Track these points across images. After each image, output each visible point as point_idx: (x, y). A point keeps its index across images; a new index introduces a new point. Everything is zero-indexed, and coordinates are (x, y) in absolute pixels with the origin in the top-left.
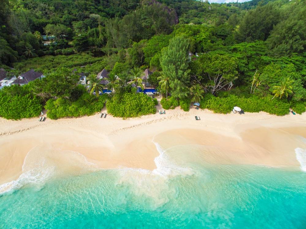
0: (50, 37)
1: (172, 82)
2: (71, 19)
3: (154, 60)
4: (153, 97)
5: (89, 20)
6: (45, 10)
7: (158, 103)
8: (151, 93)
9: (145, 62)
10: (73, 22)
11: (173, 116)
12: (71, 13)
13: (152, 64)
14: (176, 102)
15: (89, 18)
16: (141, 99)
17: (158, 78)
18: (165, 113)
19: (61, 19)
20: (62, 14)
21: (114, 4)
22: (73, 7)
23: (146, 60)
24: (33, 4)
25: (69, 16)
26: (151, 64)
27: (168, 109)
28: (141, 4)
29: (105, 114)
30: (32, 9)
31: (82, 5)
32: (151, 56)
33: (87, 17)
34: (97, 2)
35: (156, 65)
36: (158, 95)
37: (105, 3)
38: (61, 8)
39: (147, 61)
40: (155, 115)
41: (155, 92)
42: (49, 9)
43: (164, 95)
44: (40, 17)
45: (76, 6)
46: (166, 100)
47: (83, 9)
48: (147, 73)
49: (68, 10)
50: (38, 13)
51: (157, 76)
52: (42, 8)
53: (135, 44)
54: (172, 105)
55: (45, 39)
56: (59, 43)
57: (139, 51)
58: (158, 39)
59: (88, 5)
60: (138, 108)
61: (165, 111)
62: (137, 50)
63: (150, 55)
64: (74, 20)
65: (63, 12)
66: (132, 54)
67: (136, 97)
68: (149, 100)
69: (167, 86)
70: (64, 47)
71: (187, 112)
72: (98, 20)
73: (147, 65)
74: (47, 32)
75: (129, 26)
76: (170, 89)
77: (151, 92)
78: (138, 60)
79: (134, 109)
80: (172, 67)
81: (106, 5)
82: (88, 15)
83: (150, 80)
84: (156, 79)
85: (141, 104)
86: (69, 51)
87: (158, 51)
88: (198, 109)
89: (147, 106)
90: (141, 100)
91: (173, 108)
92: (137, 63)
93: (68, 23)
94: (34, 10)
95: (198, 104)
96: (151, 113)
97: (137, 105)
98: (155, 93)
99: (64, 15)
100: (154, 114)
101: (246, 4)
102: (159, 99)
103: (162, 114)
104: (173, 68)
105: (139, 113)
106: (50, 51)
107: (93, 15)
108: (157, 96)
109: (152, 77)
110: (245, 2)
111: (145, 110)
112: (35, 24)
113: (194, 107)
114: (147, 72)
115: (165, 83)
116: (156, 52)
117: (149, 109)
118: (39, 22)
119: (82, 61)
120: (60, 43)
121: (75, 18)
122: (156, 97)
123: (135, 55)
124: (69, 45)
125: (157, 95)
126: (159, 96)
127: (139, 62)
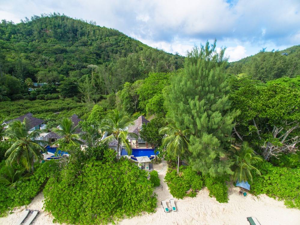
0: (41, 84)
1: (197, 140)
2: (68, 69)
3: (152, 103)
4: (151, 167)
5: (86, 69)
6: (44, 61)
7: (161, 182)
8: (146, 159)
9: (139, 107)
10: (70, 71)
11: (196, 217)
12: (70, 64)
13: (149, 109)
14: (197, 180)
15: (86, 67)
16: (124, 176)
17: (161, 131)
18: (176, 209)
19: (59, 68)
20: (61, 65)
21: (114, 59)
22: (73, 60)
23: (141, 104)
24: (35, 57)
25: (67, 66)
26: (147, 109)
27: (181, 196)
28: (140, 59)
29: (35, 213)
30: (33, 60)
31: (83, 58)
32: (148, 98)
33: (85, 67)
34: (98, 57)
35: (155, 110)
36: (160, 162)
37: (105, 58)
38: (62, 60)
39: (143, 106)
40: (155, 215)
41: (155, 156)
42: (49, 60)
43: (172, 164)
44: (38, 66)
45: (77, 59)
46: (176, 174)
47: (83, 62)
48: (141, 122)
49: (68, 61)
50: (37, 63)
51: (159, 127)
52: (43, 59)
53: (127, 85)
54: (190, 186)
55: (36, 86)
56: (45, 88)
57: (132, 93)
58: (157, 76)
59: (89, 58)
60: (114, 200)
61: (175, 203)
62: (130, 91)
63: (146, 98)
64: (71, 70)
65: (62, 63)
66: (123, 97)
67: (112, 173)
68: (140, 179)
69: (180, 148)
70: (50, 92)
71: (225, 204)
72: (95, 70)
73: (143, 112)
74: (39, 78)
75: (124, 70)
76: (188, 154)
77: (147, 157)
78: (130, 105)
79: (103, 204)
80: (197, 104)
81: (107, 60)
82: (86, 65)
83: (144, 133)
84: (157, 132)
85: (123, 189)
86: (53, 97)
87: (157, 91)
88: (245, 195)
89: (136, 193)
90: (123, 179)
91: (193, 195)
92: (129, 108)
93: (65, 72)
94: (35, 61)
95: (245, 185)
96: (145, 209)
97: (113, 194)
98: (153, 158)
99: (62, 65)
100: (153, 212)
101: (234, 63)
102: (162, 171)
103: (170, 211)
104: (199, 105)
105: (116, 212)
106: (31, 96)
107: (92, 66)
108: (157, 164)
109: (147, 129)
110: (232, 62)
111: (131, 202)
112: (30, 71)
113: (235, 191)
114: (141, 120)
115: (177, 142)
116: (155, 93)
117: (140, 201)
118: (34, 70)
119: (59, 106)
120: (47, 88)
121: (73, 68)
122: (156, 166)
123: (127, 98)
124: (57, 91)
125: (158, 161)
126: (161, 164)
127: (131, 108)
